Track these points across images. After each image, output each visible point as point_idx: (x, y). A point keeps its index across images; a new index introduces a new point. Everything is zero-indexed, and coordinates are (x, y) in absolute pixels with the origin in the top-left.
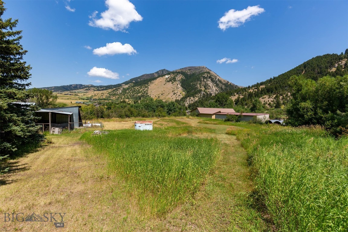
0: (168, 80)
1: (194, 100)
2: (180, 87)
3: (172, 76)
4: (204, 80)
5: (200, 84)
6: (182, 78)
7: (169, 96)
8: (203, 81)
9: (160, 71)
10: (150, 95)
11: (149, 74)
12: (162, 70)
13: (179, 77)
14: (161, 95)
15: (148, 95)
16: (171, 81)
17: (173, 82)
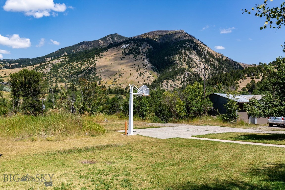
0: (127, 52)
1: (175, 85)
2: (148, 63)
3: (134, 45)
4: (185, 52)
5: (180, 59)
6: (148, 49)
7: (131, 77)
8: (185, 54)
9: (108, 36)
10: (100, 77)
11: (90, 42)
12: (111, 35)
13: (143, 49)
14: (118, 76)
15: (96, 75)
16: (132, 53)
17: (136, 56)
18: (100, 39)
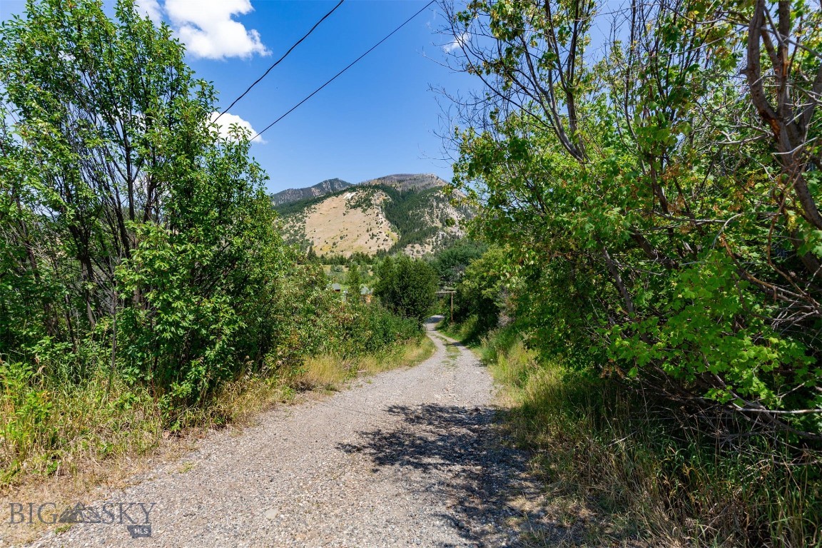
0: (352, 204)
1: (423, 251)
2: (383, 219)
3: (362, 194)
4: (438, 204)
5: (431, 214)
6: (384, 200)
7: (359, 241)
8: (437, 207)
9: (326, 182)
10: (311, 240)
11: (298, 190)
12: (330, 181)
13: (379, 198)
14: (339, 239)
15: (306, 238)
16: (359, 206)
17: (366, 210)
18: (313, 187)
